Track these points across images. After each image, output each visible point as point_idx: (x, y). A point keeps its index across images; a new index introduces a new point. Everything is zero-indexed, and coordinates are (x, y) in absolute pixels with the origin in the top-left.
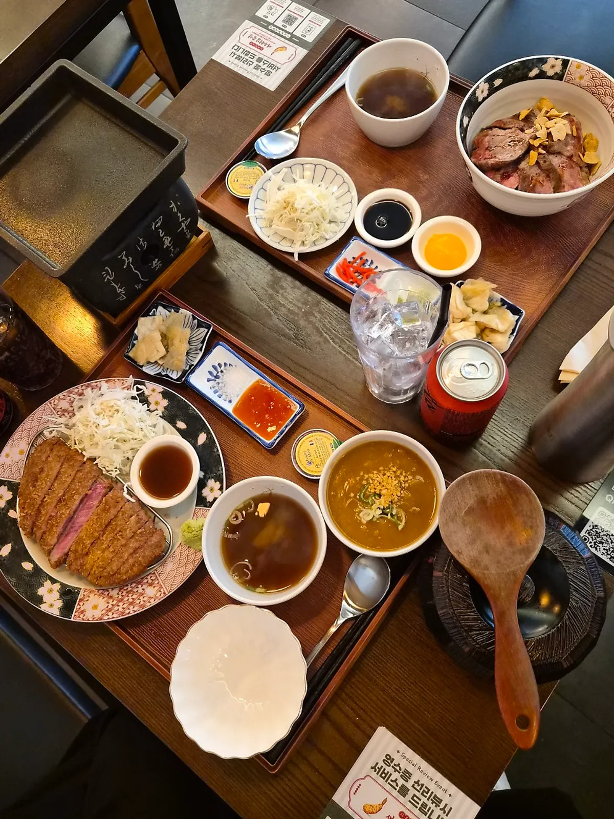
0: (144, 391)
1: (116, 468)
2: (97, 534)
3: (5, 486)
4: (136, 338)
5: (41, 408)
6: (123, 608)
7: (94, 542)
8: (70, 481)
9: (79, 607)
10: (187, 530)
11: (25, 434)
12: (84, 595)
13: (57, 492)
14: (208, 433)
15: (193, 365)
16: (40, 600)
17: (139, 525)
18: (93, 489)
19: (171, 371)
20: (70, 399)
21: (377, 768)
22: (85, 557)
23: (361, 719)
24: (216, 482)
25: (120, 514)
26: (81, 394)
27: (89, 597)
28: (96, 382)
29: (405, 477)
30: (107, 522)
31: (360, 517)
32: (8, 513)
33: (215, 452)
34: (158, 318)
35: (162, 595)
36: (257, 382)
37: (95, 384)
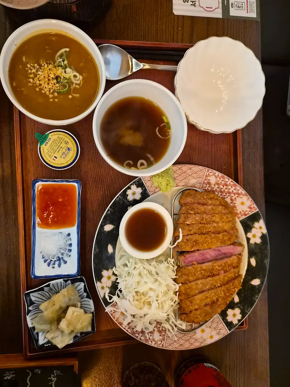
0: (109, 294)
1: (168, 263)
2: (213, 235)
3: (227, 320)
4: (75, 337)
5: (170, 348)
6: (232, 187)
7: (217, 234)
8: (199, 281)
9: (250, 212)
10: (169, 185)
11: (192, 341)
12: (242, 216)
13: (211, 282)
14: (102, 227)
15: (64, 280)
16: (263, 237)
17: (189, 216)
18: (191, 264)
19: (80, 291)
20: (150, 336)
21: (193, 4)
22: (228, 231)
23: (178, 27)
24: (128, 195)
25: (192, 232)
26: (143, 332)
27: (240, 212)
28: (127, 331)
29: (31, 70)
30: (202, 236)
31: (80, 82)
32: (238, 302)
33: (111, 212)
34: (49, 336)
35: (210, 171)
36: (41, 227)
37: (129, 331)
